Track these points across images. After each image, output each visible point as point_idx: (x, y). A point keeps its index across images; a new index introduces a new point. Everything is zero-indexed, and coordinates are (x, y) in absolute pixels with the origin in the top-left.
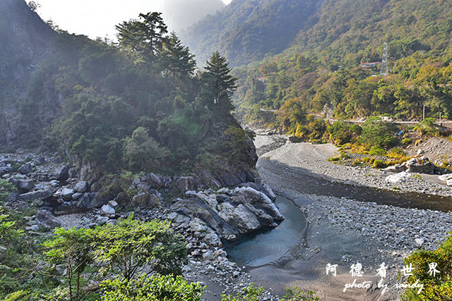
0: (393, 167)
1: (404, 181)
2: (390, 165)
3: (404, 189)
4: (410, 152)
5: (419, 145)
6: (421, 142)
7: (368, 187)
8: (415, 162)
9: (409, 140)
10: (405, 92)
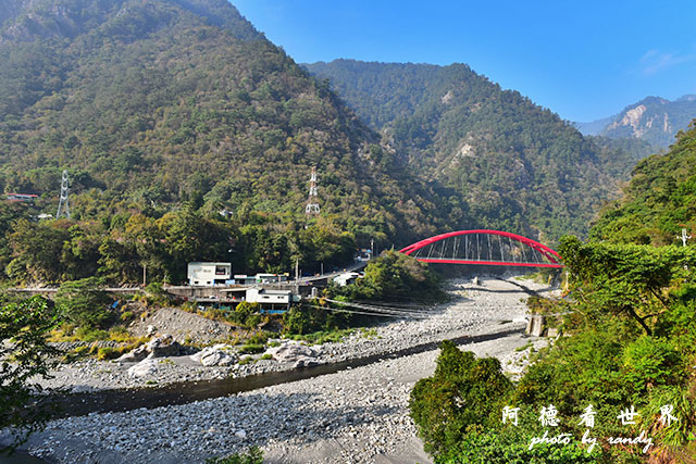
0: (131, 355)
1: (156, 371)
2: (125, 351)
3: (161, 381)
4: (137, 330)
5: (147, 319)
6: (149, 315)
7: (112, 390)
8: (158, 342)
9: (131, 313)
10: (114, 247)
